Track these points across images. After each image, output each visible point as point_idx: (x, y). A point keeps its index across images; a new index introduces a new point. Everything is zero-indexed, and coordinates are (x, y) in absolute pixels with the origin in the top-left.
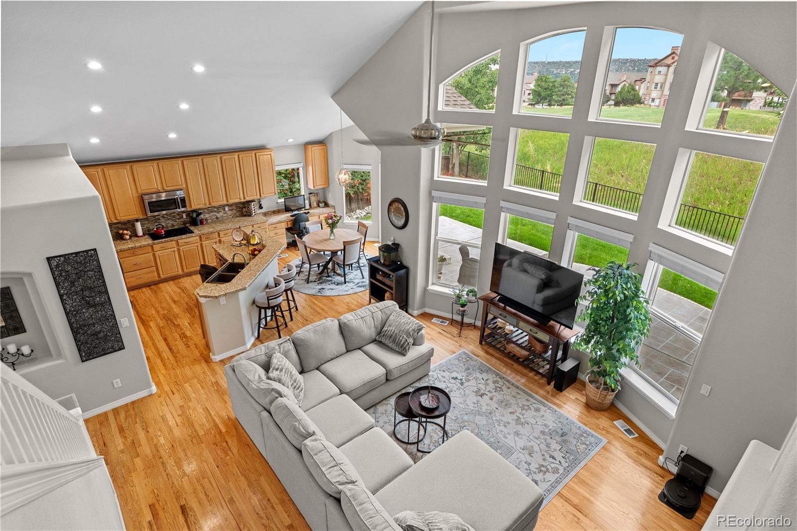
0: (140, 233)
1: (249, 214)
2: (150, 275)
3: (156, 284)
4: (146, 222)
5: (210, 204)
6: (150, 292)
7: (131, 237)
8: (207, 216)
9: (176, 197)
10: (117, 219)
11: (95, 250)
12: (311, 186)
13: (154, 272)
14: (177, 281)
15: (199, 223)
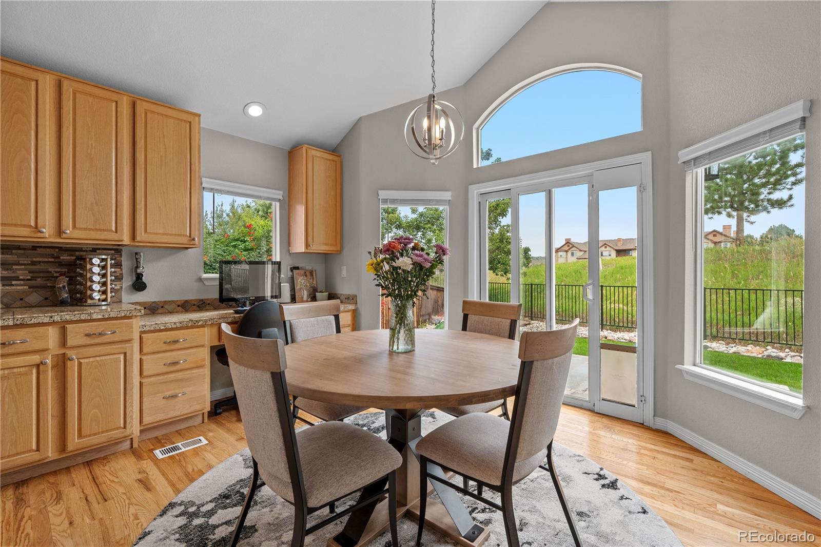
1: (80, 300)
12: (299, 246)
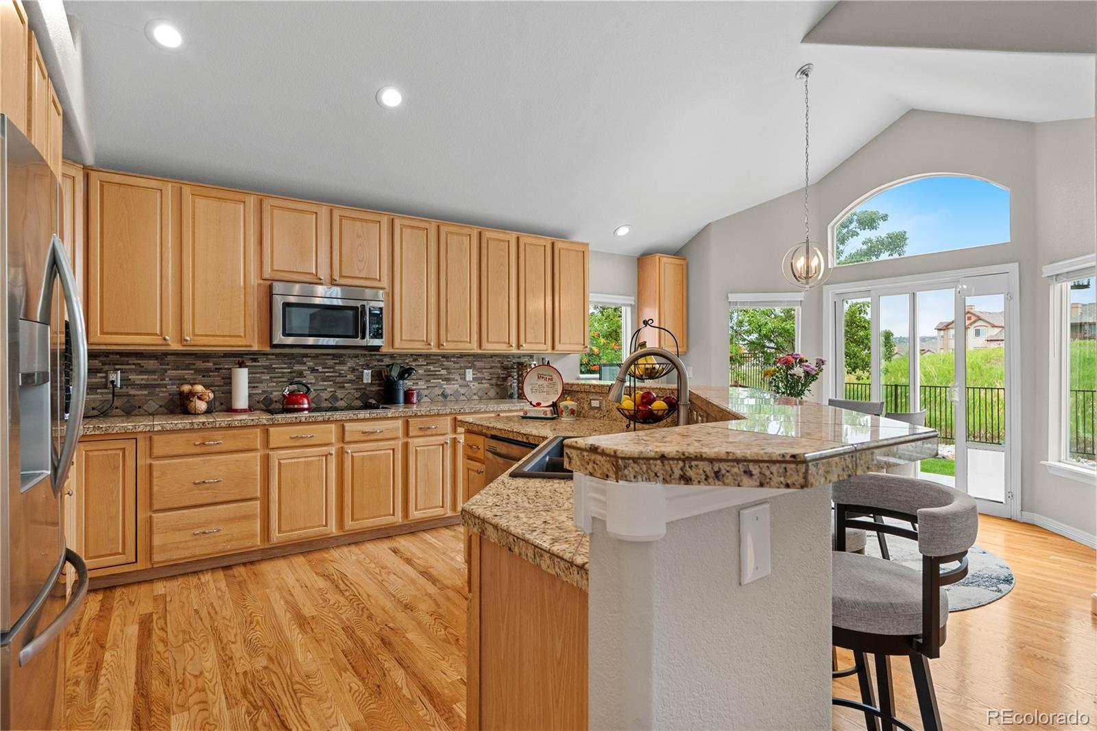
0: (241, 400)
2: (236, 529)
3: (252, 563)
4: (266, 377)
5: (439, 345)
6: (223, 584)
7: (211, 407)
8: (422, 384)
9: (359, 304)
10: (182, 340)
13: (253, 517)
14: (317, 556)
15: (401, 397)
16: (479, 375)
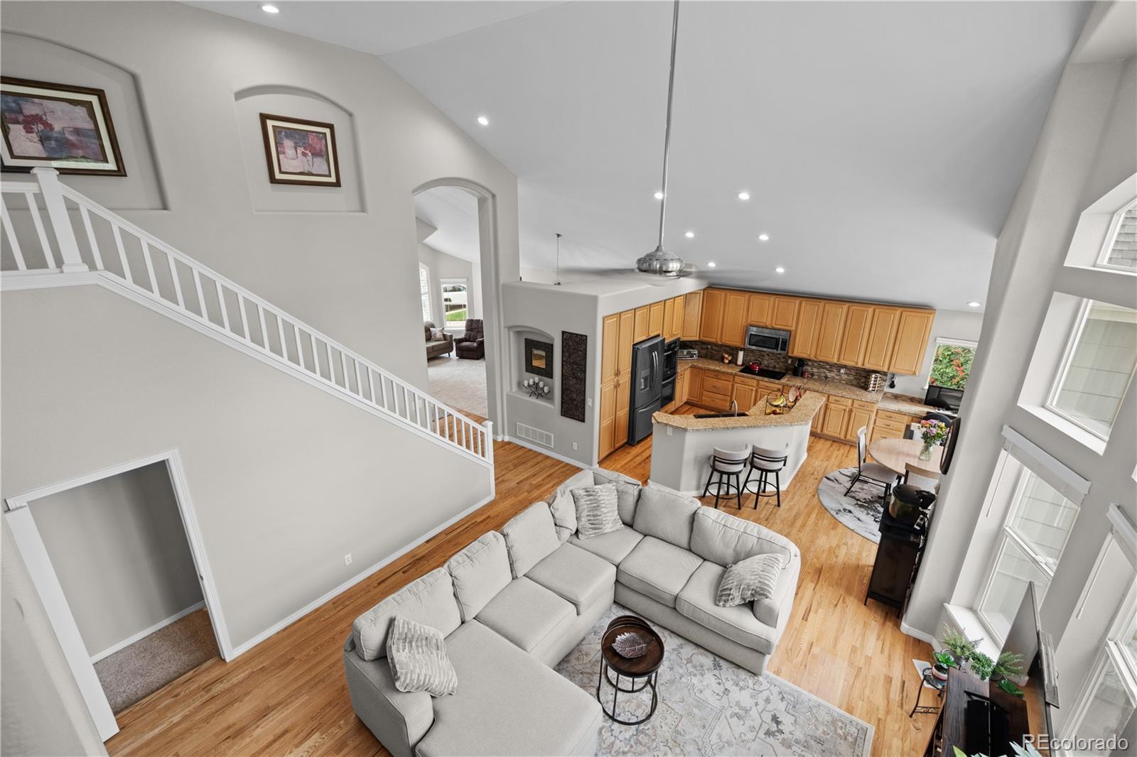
0: (740, 361)
1: (865, 388)
2: (723, 403)
4: (749, 354)
5: (816, 357)
7: (730, 362)
8: (815, 370)
9: (778, 337)
10: (721, 341)
11: (586, 336)
13: (727, 401)
15: (800, 374)
16: (848, 372)
